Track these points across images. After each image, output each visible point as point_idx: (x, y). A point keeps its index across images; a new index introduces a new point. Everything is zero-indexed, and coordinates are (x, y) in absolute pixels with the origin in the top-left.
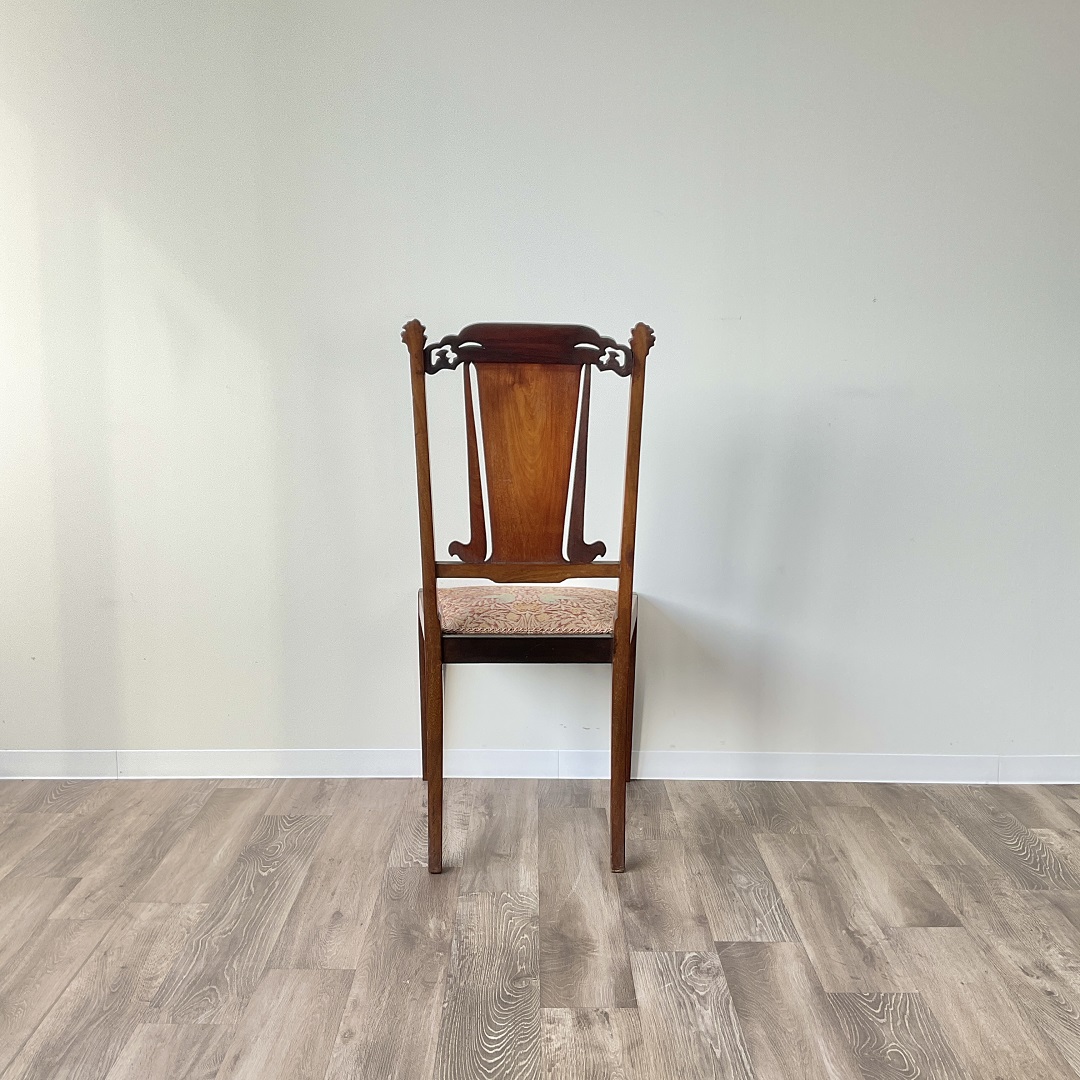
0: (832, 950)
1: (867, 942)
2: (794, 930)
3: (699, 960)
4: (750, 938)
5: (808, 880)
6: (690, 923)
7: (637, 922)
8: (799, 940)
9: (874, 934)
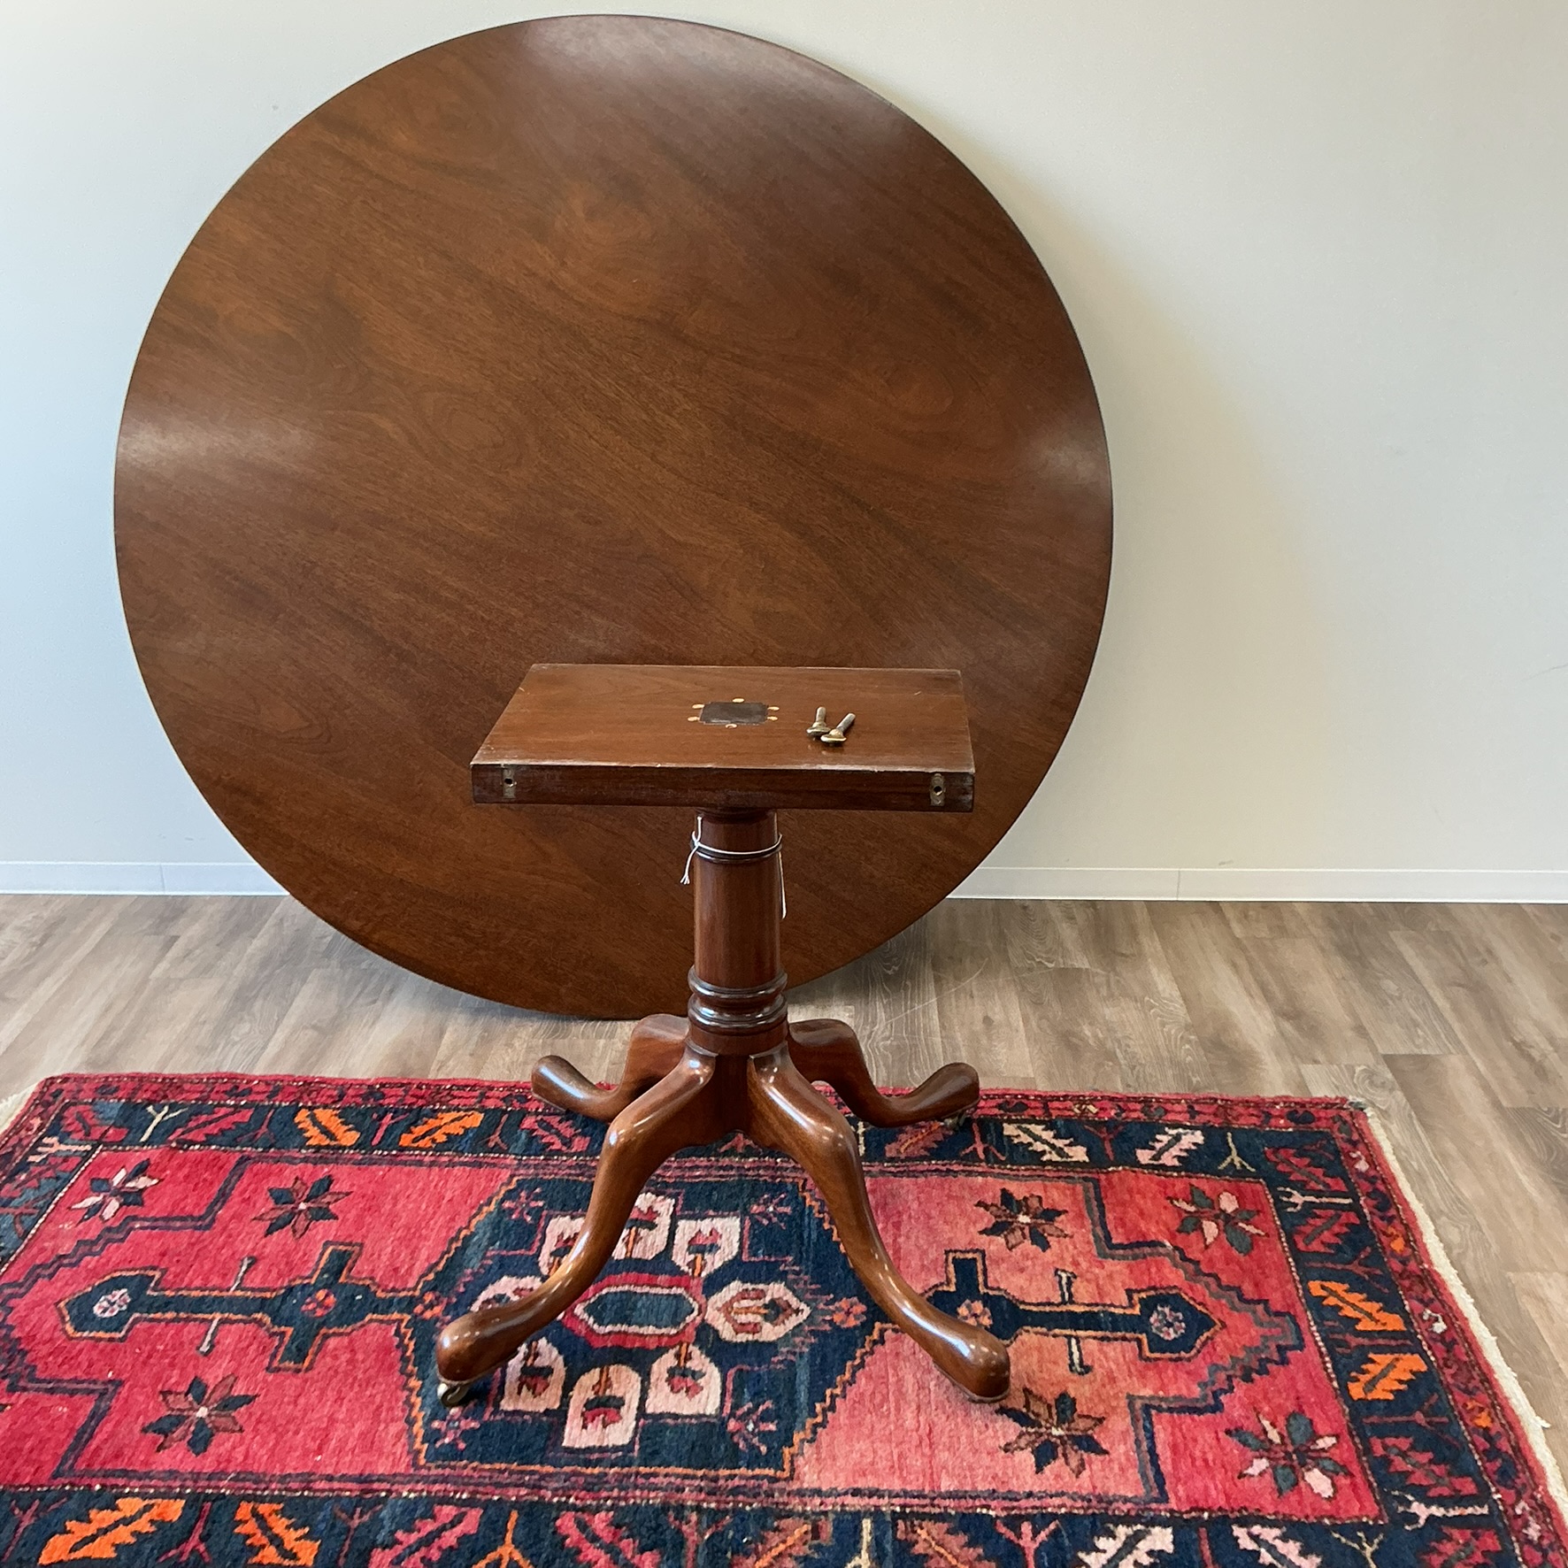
0: (1503, 1063)
1: (1535, 1054)
2: (1459, 1042)
3: (1370, 1075)
4: (1417, 1051)
5: (1460, 985)
6: (1349, 1034)
7: (1296, 1034)
8: (1467, 1053)
9: (1542, 1046)
